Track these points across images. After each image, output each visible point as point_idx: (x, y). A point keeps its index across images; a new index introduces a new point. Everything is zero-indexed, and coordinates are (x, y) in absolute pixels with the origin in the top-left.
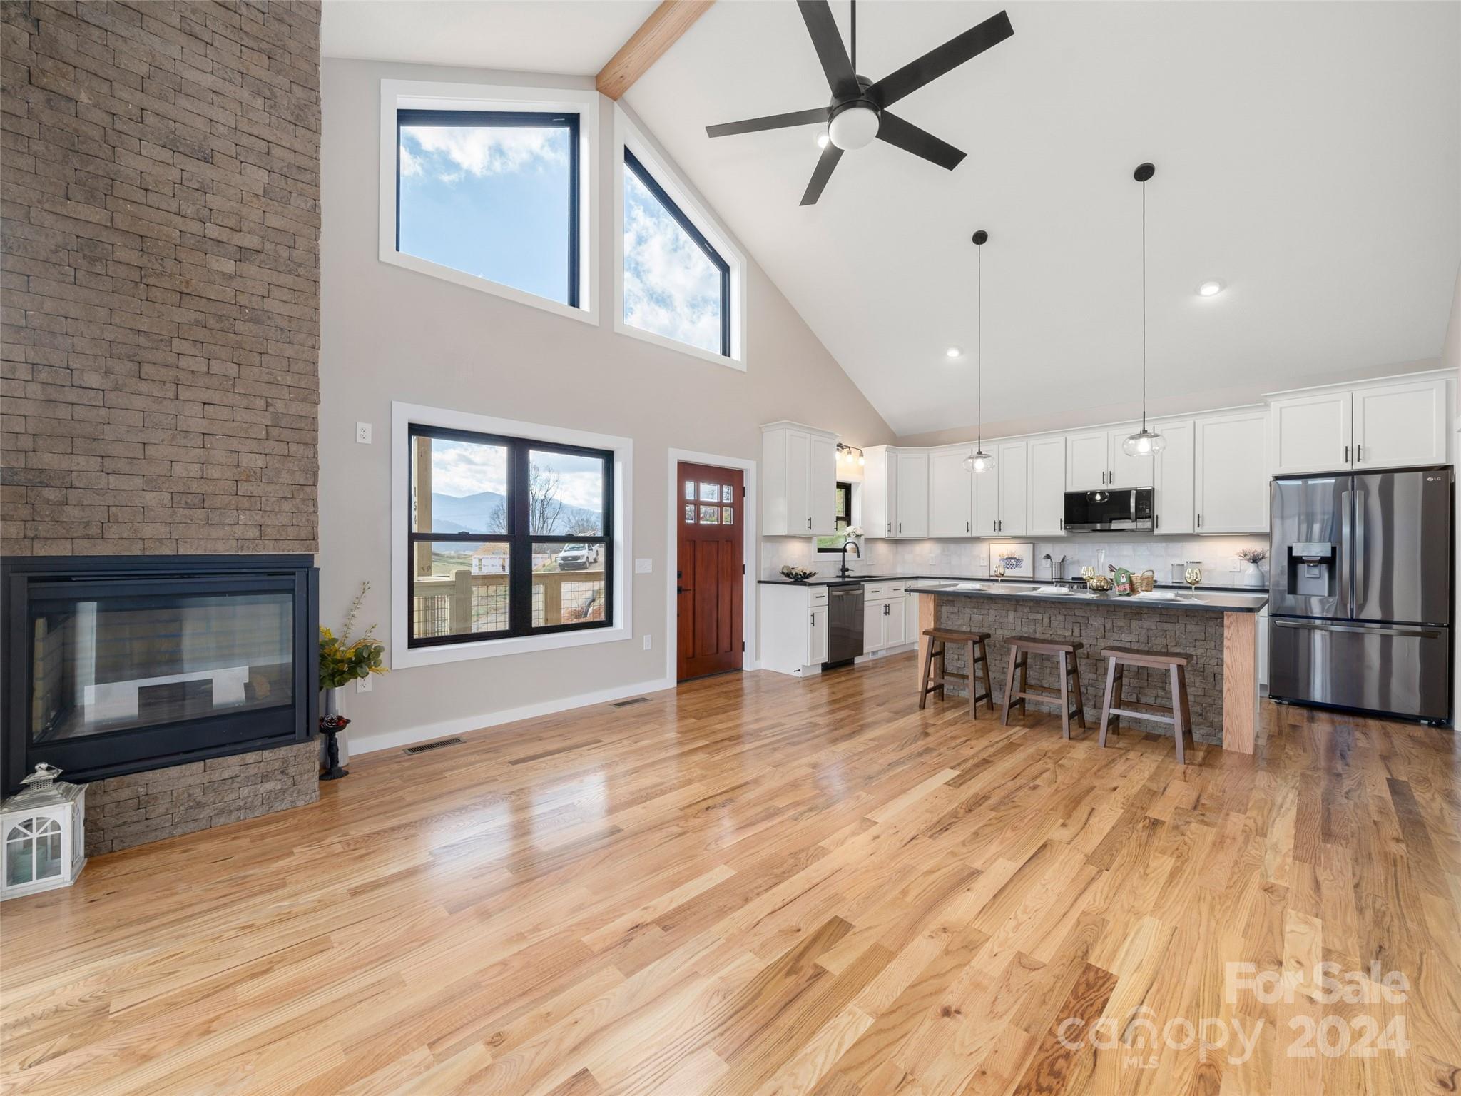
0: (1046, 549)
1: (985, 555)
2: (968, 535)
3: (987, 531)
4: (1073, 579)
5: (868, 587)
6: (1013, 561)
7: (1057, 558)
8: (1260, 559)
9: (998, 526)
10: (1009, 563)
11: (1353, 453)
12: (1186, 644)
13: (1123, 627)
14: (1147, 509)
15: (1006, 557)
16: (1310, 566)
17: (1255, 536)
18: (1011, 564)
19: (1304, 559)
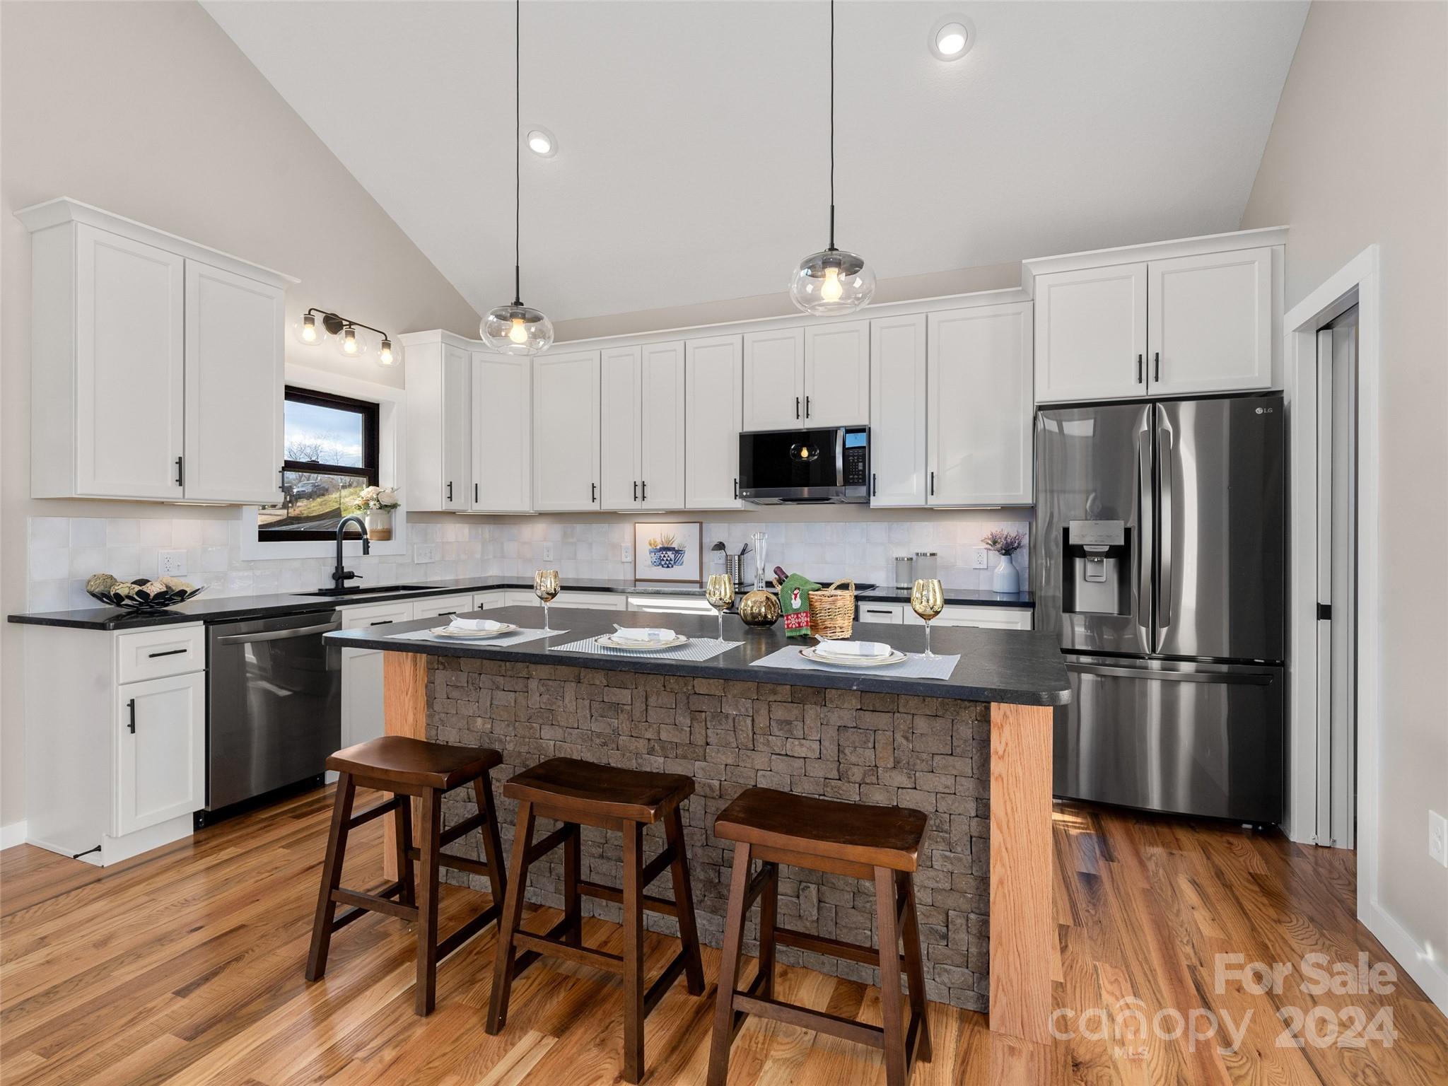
0: (717, 532)
1: (628, 543)
2: (594, 507)
3: (625, 501)
5: (361, 613)
6: (668, 554)
7: (733, 549)
8: (1015, 549)
9: (640, 491)
10: (664, 556)
11: (1148, 366)
12: (915, 765)
13: (789, 723)
14: (861, 464)
15: (658, 547)
16: (1093, 561)
17: (1008, 510)
18: (667, 560)
19: (1086, 548)
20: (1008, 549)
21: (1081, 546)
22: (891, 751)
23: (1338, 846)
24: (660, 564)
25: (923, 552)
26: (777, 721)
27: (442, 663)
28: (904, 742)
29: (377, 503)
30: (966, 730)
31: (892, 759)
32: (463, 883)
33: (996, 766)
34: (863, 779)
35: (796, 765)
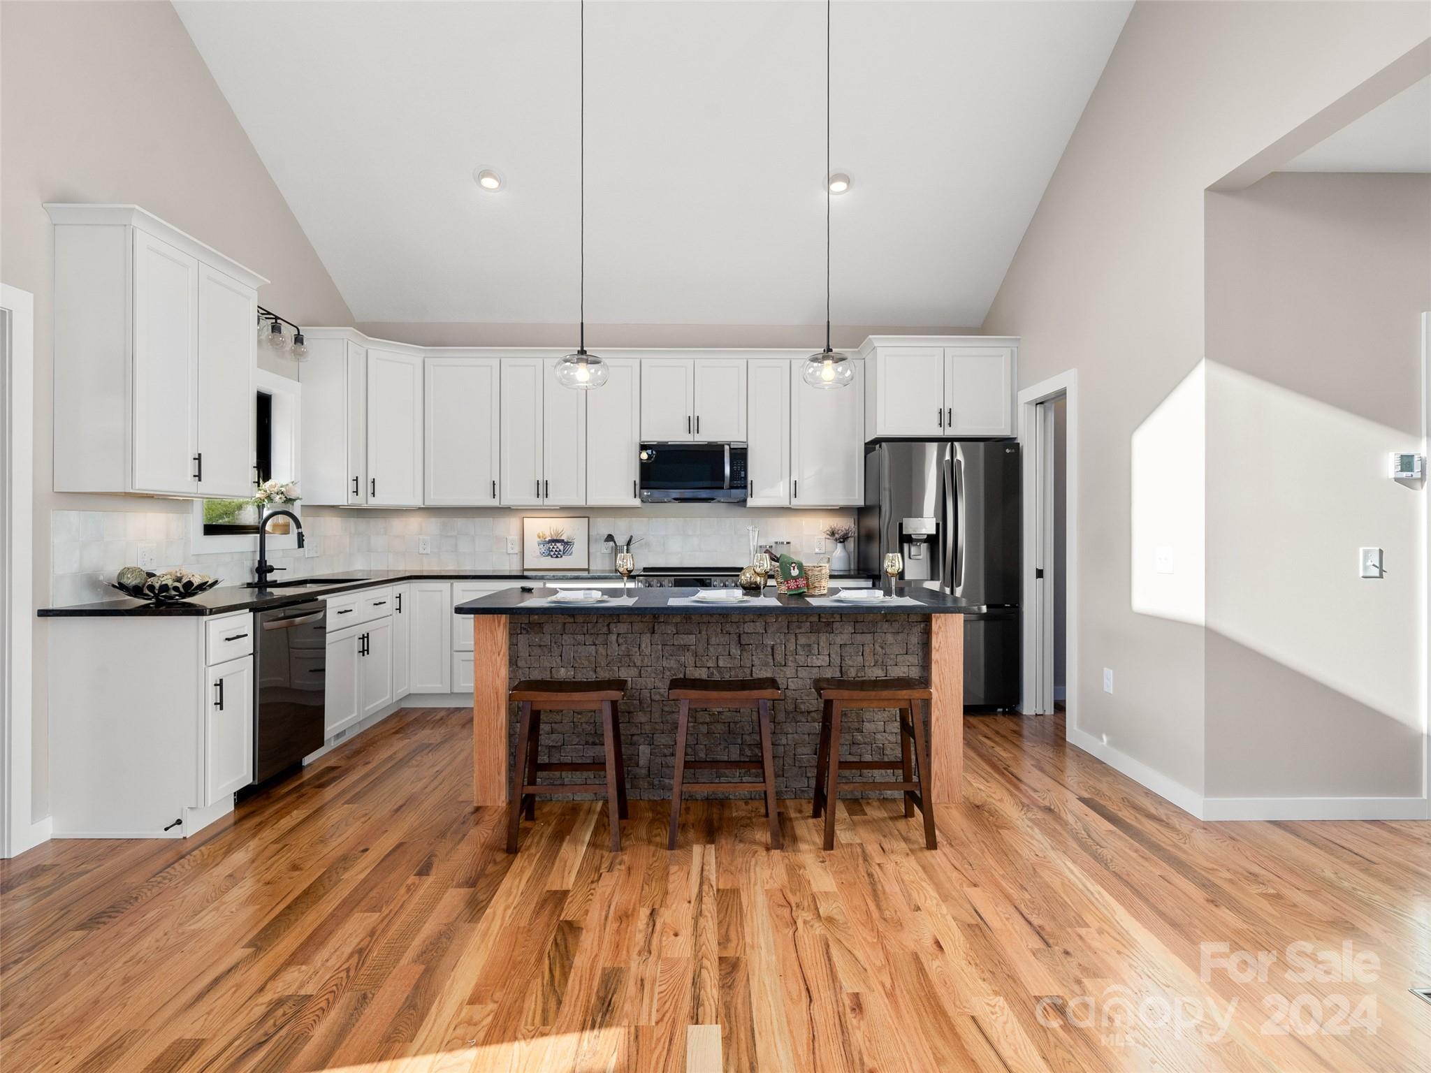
0: (603, 526)
1: (514, 536)
2: (495, 503)
3: (526, 497)
4: (645, 569)
5: (334, 602)
6: (557, 546)
7: (621, 539)
8: (848, 538)
9: (542, 488)
10: (553, 548)
11: (945, 416)
12: (886, 662)
13: (810, 645)
14: (743, 473)
15: (547, 540)
16: (916, 545)
17: (843, 510)
18: (556, 551)
19: (913, 537)
20: (843, 539)
21: (910, 535)
22: (872, 657)
23: (1047, 713)
24: (549, 555)
25: (781, 541)
26: (801, 645)
27: (525, 629)
28: (880, 650)
29: (283, 497)
30: (915, 639)
31: (873, 661)
32: (546, 797)
33: (935, 656)
34: (857, 674)
35: (814, 672)
